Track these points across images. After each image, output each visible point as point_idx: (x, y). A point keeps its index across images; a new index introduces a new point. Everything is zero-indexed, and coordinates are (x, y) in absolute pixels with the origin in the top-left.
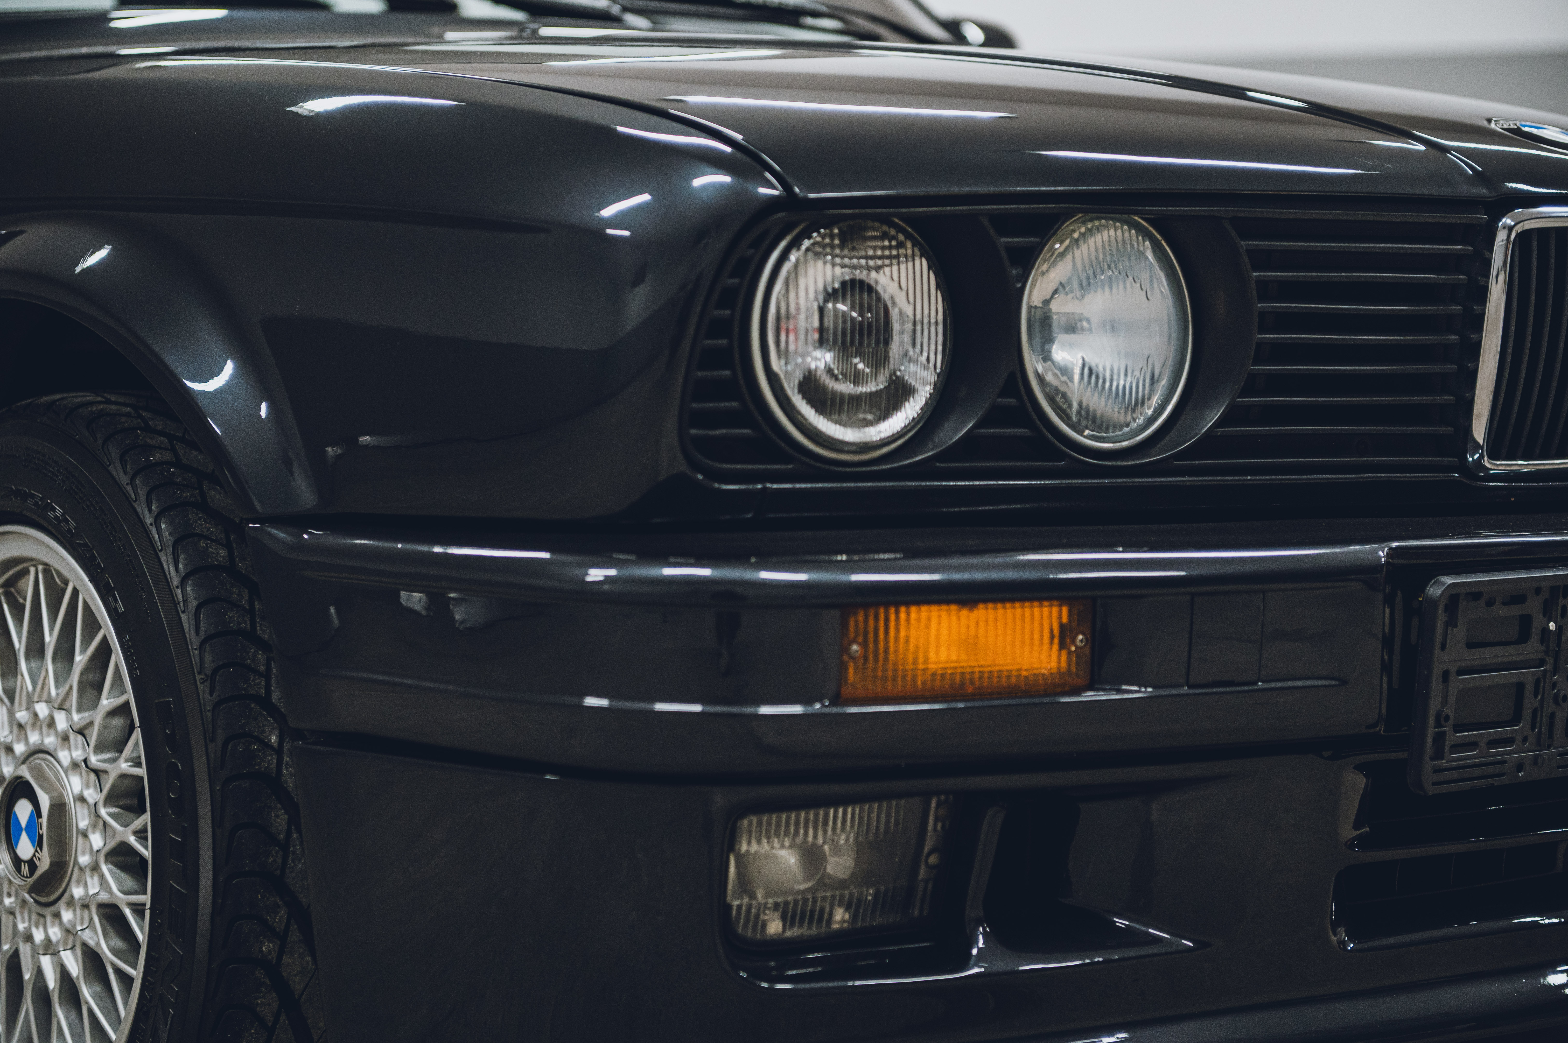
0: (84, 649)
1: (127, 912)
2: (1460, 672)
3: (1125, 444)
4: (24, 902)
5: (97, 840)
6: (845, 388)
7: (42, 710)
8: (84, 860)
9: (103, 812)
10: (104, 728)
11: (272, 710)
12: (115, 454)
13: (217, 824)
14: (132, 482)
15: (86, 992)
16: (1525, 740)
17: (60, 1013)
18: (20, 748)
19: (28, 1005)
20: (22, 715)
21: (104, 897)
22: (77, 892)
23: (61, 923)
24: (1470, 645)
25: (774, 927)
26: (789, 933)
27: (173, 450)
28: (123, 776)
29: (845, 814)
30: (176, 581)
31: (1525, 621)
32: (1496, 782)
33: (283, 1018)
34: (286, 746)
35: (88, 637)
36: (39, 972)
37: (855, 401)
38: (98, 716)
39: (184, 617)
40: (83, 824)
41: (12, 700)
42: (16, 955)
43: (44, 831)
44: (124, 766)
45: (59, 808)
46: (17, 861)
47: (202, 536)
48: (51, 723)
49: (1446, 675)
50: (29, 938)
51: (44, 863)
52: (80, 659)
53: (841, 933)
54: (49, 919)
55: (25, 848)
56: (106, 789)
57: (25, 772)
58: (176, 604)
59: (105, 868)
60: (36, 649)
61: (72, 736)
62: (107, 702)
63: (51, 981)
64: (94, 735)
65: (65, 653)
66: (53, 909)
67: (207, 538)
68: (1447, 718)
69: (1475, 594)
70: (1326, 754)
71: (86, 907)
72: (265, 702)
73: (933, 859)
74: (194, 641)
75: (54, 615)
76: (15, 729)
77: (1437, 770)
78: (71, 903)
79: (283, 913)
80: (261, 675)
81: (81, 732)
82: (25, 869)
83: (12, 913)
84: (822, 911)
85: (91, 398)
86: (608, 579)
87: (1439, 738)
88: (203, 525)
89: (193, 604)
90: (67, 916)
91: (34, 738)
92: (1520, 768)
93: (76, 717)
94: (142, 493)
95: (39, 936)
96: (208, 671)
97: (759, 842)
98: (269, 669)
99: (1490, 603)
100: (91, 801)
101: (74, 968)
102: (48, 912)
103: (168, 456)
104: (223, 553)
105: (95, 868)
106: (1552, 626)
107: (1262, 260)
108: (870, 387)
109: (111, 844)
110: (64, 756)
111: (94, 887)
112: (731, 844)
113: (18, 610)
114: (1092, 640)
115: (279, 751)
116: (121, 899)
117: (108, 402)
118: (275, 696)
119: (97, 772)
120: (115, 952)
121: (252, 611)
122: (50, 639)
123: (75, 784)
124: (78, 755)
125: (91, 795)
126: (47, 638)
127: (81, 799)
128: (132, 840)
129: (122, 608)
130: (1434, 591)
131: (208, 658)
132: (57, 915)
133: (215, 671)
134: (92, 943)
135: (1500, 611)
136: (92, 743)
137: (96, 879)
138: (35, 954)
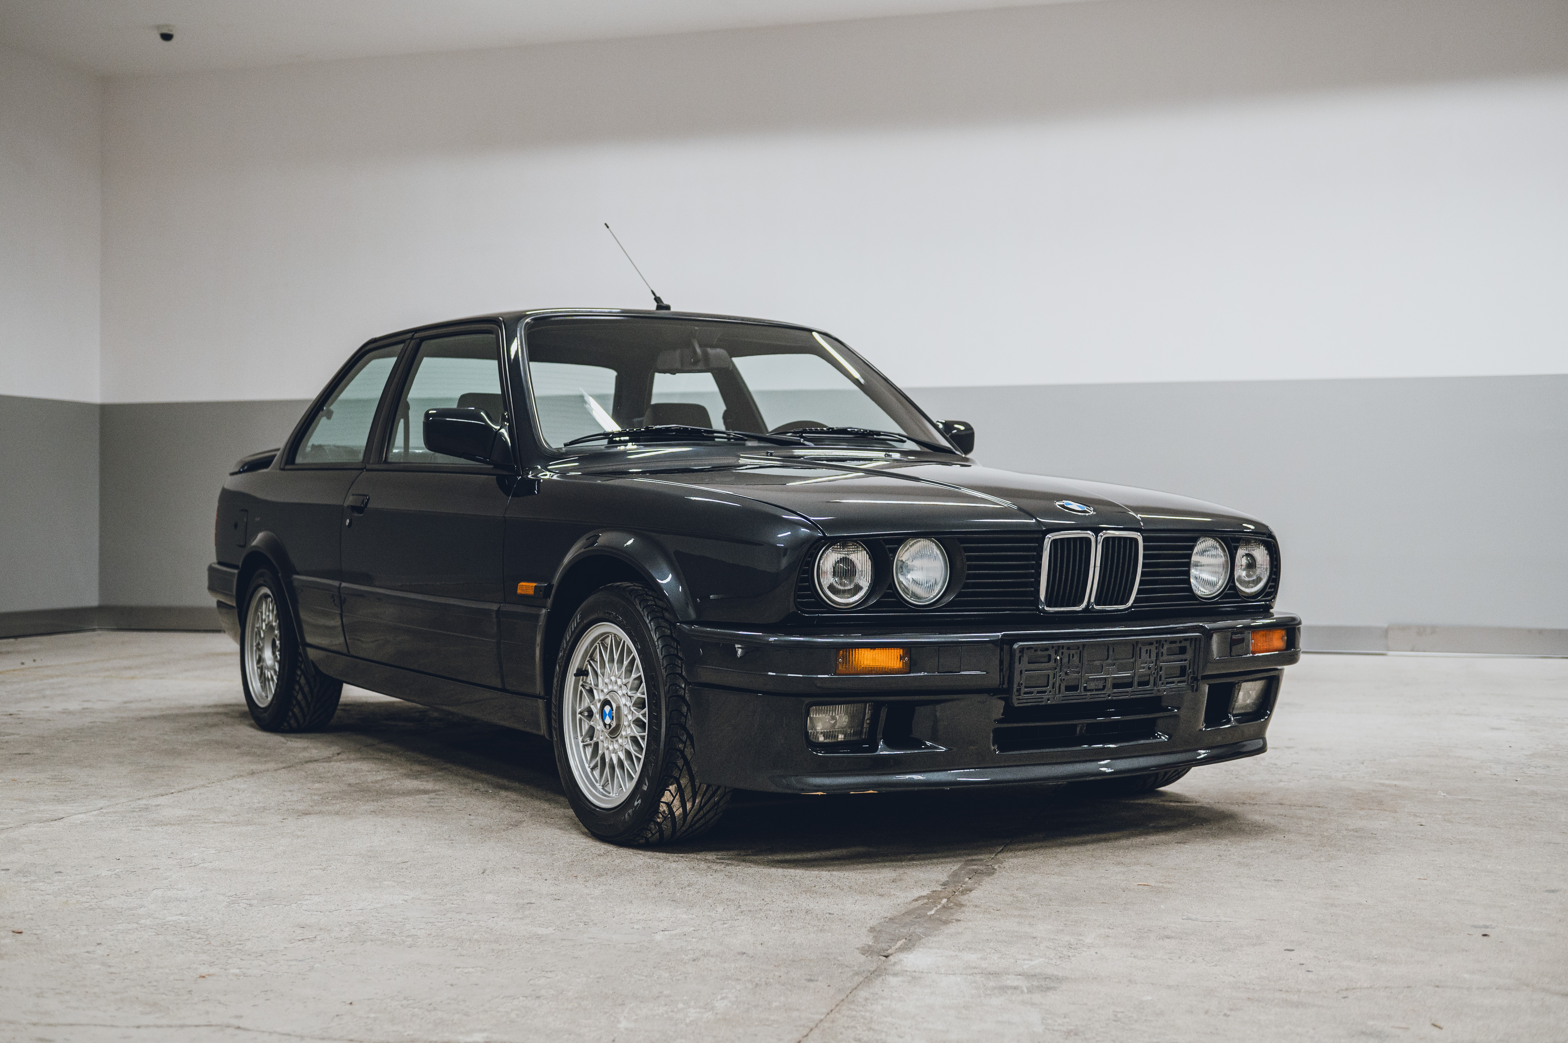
0: (627, 660)
1: (639, 738)
2: (1026, 671)
3: (927, 603)
4: (607, 737)
5: (630, 717)
6: (840, 587)
7: (613, 679)
8: (626, 723)
9: (632, 709)
10: (633, 683)
11: (683, 677)
12: (638, 602)
13: (667, 710)
14: (643, 610)
15: (626, 764)
16: (1050, 692)
17: (617, 770)
18: (606, 691)
19: (607, 769)
20: (607, 680)
21: (632, 734)
22: (624, 733)
23: (618, 743)
24: (1029, 663)
25: (821, 739)
26: (825, 741)
27: (654, 601)
28: (638, 698)
29: (841, 707)
30: (656, 640)
31: (1050, 656)
32: (1040, 704)
33: (685, 767)
34: (687, 688)
35: (628, 656)
36: (611, 759)
37: (844, 591)
38: (631, 680)
39: (658, 650)
40: (626, 713)
41: (603, 676)
42: (604, 754)
43: (614, 715)
44: (639, 695)
45: (618, 708)
46: (605, 725)
47: (663, 627)
48: (616, 682)
49: (1021, 672)
50: (608, 749)
51: (614, 725)
52: (626, 663)
53: (841, 742)
54: (614, 742)
55: (608, 720)
56: (633, 702)
57: (608, 697)
58: (656, 646)
59: (632, 725)
60: (611, 660)
61: (623, 686)
62: (634, 676)
63: (615, 761)
64: (629, 686)
65: (621, 661)
66: (616, 739)
67: (664, 627)
68: (1022, 684)
69: (1029, 648)
70: (991, 694)
71: (626, 737)
72: (681, 675)
73: (868, 722)
74: (661, 657)
75: (617, 649)
76: (604, 685)
77: (1019, 699)
78: (621, 737)
79: (685, 736)
80: (680, 667)
81: (625, 685)
82: (608, 727)
83: (603, 741)
84: (835, 735)
85: (630, 584)
86: (775, 640)
87: (1019, 690)
88: (664, 624)
89: (660, 646)
90: (620, 741)
91: (610, 687)
92: (1048, 700)
93: (624, 680)
94: (646, 614)
95: (611, 748)
96: (665, 666)
97: (816, 715)
98: (682, 666)
99: (1036, 651)
100: (628, 706)
101: (623, 757)
102: (614, 740)
103: (653, 603)
104: (669, 632)
105: (629, 726)
106: (1058, 658)
107: (967, 550)
108: (849, 587)
109: (634, 718)
110: (620, 692)
111: (629, 731)
112: (808, 714)
113: (606, 648)
114: (910, 659)
115: (684, 689)
116: (638, 735)
117: (635, 586)
118: (684, 673)
119: (630, 697)
120: (635, 751)
121: (677, 649)
122: (616, 657)
123: (623, 701)
124: (624, 692)
125: (629, 704)
126: (615, 657)
127: (626, 705)
128: (641, 717)
129: (639, 647)
130: (1016, 646)
131: (665, 662)
132: (617, 741)
133: (667, 666)
134: (628, 748)
135: (1039, 653)
136: (629, 689)
137: (629, 729)
138: (610, 753)
